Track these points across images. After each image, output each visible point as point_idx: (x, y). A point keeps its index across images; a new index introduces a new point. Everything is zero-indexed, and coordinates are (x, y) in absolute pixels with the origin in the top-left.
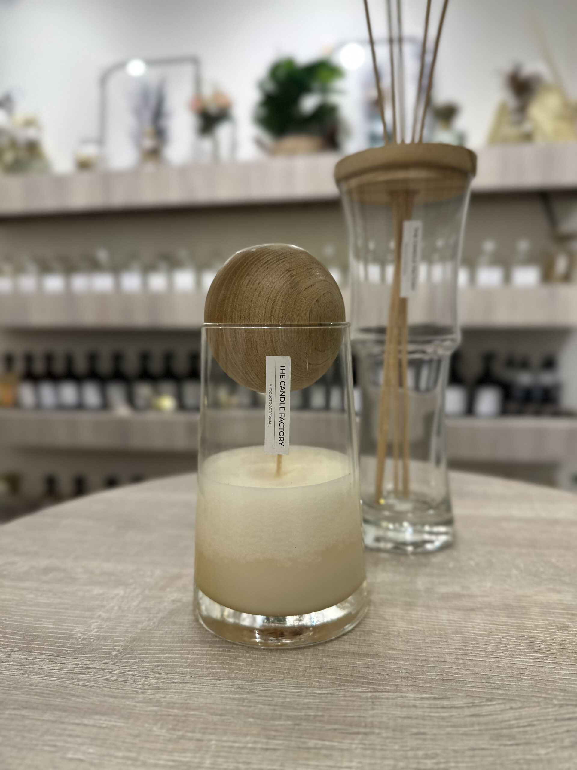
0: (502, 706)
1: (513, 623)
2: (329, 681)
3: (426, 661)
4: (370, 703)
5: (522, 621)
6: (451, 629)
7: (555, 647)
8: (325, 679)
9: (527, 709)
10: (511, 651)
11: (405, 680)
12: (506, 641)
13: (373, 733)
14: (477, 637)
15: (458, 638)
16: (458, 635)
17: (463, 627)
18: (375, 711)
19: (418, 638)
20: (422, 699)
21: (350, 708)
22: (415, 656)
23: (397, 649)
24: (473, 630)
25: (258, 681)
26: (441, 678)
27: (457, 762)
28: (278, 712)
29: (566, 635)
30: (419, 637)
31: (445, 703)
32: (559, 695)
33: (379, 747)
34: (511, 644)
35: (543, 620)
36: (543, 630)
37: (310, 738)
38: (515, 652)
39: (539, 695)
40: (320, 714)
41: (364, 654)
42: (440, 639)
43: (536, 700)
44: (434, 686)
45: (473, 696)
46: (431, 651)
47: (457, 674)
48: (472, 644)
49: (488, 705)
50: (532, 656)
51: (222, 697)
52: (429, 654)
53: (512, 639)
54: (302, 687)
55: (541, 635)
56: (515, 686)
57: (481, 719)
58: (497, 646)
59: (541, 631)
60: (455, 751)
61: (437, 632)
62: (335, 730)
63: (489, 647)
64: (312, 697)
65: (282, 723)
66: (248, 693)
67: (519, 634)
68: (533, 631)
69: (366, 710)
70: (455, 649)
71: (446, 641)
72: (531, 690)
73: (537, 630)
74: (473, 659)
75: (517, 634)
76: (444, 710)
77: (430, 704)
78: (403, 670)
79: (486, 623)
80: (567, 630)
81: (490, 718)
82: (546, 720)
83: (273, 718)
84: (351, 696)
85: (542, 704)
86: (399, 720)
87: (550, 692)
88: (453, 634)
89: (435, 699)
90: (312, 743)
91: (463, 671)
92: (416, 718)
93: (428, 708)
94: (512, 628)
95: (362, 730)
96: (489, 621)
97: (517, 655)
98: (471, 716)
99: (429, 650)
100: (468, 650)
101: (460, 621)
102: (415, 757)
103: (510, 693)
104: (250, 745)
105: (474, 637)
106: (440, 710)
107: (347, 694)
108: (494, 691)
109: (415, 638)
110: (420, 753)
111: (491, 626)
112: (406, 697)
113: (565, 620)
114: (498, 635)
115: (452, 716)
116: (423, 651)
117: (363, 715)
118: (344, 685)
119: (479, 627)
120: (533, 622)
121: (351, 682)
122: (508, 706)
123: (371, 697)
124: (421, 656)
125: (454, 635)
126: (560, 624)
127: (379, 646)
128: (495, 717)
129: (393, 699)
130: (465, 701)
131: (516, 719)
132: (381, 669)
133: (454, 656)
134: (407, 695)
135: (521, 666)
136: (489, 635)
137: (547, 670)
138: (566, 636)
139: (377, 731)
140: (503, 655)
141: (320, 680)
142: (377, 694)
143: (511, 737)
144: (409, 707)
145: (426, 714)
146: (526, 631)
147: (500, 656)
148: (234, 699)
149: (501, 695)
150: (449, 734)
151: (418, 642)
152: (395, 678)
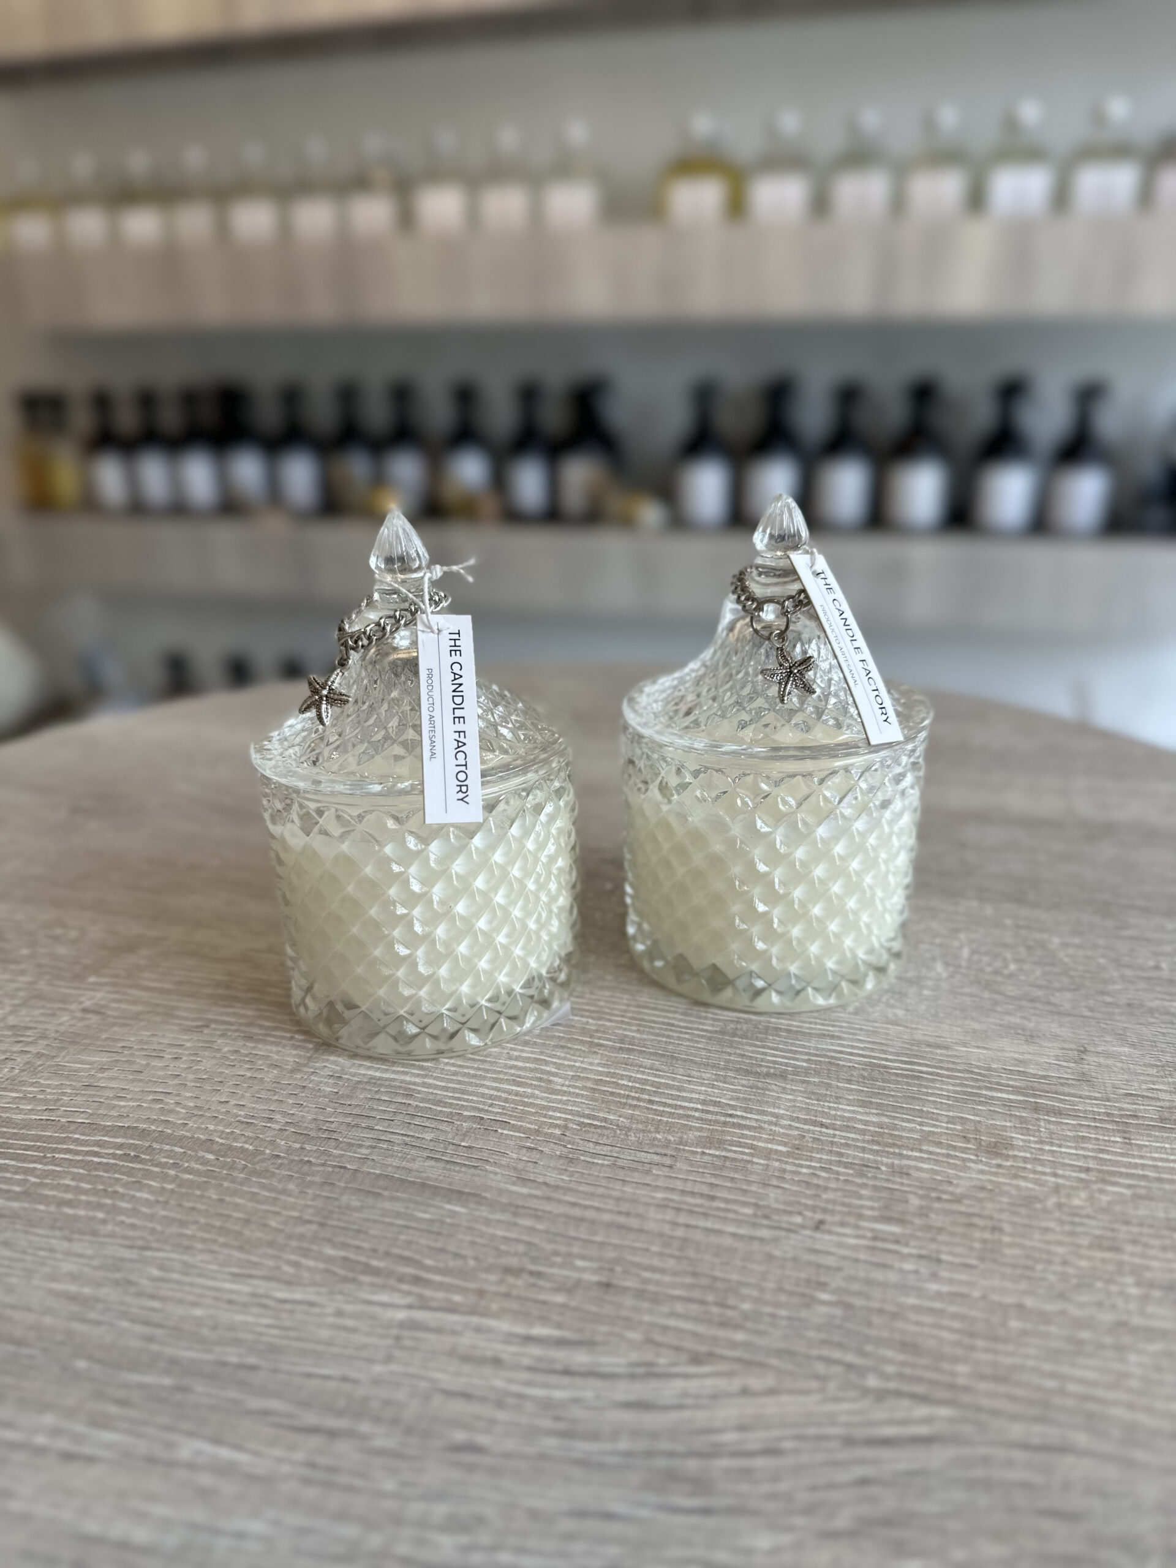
0: (722, 1384)
1: (866, 1123)
2: (322, 1266)
3: (593, 1222)
4: (389, 1342)
5: (895, 1118)
6: (700, 1129)
7: (948, 1206)
8: (319, 1257)
9: (785, 1399)
10: (825, 1211)
11: (511, 1280)
12: (825, 1179)
13: (350, 1434)
14: (755, 1160)
15: (706, 1158)
16: (710, 1149)
17: (734, 1125)
18: (394, 1367)
19: (606, 1150)
20: (528, 1339)
21: (336, 1350)
22: (574, 1205)
23: (534, 1181)
24: (754, 1138)
25: (158, 1250)
26: (604, 1279)
27: (521, 1550)
28: (154, 1347)
29: (993, 1170)
30: (610, 1148)
31: (581, 1358)
32: (891, 1362)
33: (344, 1479)
34: (835, 1190)
35: (951, 1120)
36: (938, 1150)
37: (191, 1434)
38: (833, 1212)
39: (836, 1354)
40: (252, 1360)
41: (449, 1190)
42: (656, 1158)
43: (820, 1368)
44: (573, 1303)
45: (658, 1344)
46: (616, 1194)
47: (653, 1269)
48: (732, 1179)
49: (687, 1376)
50: (872, 1230)
51: (51, 1292)
52: (611, 1202)
53: (844, 1174)
54: (251, 1276)
55: (925, 1166)
56: (784, 1323)
57: (651, 1420)
58: (796, 1194)
59: (931, 1153)
60: (534, 1515)
61: (659, 1136)
62: (265, 1413)
63: (772, 1194)
64: (255, 1310)
65: (148, 1379)
66: (116, 1283)
67: (869, 1159)
68: (910, 1153)
69: (370, 1361)
70: (683, 1192)
71: (671, 1167)
72: (823, 1336)
73: (921, 1151)
74: (717, 1226)
75: (862, 1159)
76: (566, 1380)
77: (539, 1359)
78: (521, 1248)
79: (798, 1119)
80: (1002, 1154)
81: (673, 1416)
82: (820, 1438)
83: (135, 1366)
84: (355, 1316)
85: (832, 1386)
86: (437, 1401)
87: (869, 1348)
88: (697, 1146)
89: (561, 1343)
90: (188, 1448)
91: (671, 1263)
92: (483, 1399)
93: (530, 1369)
94: (858, 1140)
95: (331, 1422)
96: (808, 1111)
97: (832, 1224)
98: (628, 1405)
99: (614, 1189)
100: (713, 1198)
101: (733, 1107)
102: (422, 1523)
103: (762, 1342)
104: (40, 1440)
105: (748, 1158)
106: (554, 1379)
107: (349, 1308)
108: (721, 1333)
109: (598, 1149)
110: (440, 1510)
111: (806, 1127)
112: (490, 1330)
113: (1008, 1124)
114: (811, 1159)
115: (576, 1401)
116: (600, 1191)
117: (353, 1374)
118: (353, 1281)
119: (773, 1128)
120: (921, 1124)
121: (376, 1272)
122: (736, 1384)
123: (402, 1325)
124: (586, 1207)
125: (699, 1150)
126: (992, 1135)
127: (498, 1170)
128: (686, 1414)
129: (454, 1333)
130: (634, 1356)
131: (742, 1428)
132: (468, 1238)
133: (669, 1215)
134: (492, 1323)
135: (830, 1261)
136: (788, 1154)
137: (892, 1277)
138: (991, 1173)
139: (365, 1427)
140: (798, 1220)
141: (304, 1261)
142: (420, 1315)
143: (700, 1485)
144: (481, 1361)
145: (515, 1388)
146: (891, 1150)
147: (789, 1223)
148: (72, 1298)
149: (734, 1345)
150: (543, 1457)
151: (597, 1164)
152: (489, 1269)
